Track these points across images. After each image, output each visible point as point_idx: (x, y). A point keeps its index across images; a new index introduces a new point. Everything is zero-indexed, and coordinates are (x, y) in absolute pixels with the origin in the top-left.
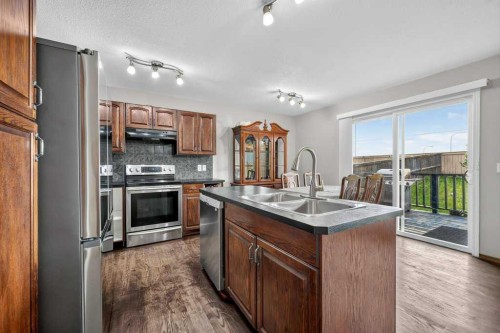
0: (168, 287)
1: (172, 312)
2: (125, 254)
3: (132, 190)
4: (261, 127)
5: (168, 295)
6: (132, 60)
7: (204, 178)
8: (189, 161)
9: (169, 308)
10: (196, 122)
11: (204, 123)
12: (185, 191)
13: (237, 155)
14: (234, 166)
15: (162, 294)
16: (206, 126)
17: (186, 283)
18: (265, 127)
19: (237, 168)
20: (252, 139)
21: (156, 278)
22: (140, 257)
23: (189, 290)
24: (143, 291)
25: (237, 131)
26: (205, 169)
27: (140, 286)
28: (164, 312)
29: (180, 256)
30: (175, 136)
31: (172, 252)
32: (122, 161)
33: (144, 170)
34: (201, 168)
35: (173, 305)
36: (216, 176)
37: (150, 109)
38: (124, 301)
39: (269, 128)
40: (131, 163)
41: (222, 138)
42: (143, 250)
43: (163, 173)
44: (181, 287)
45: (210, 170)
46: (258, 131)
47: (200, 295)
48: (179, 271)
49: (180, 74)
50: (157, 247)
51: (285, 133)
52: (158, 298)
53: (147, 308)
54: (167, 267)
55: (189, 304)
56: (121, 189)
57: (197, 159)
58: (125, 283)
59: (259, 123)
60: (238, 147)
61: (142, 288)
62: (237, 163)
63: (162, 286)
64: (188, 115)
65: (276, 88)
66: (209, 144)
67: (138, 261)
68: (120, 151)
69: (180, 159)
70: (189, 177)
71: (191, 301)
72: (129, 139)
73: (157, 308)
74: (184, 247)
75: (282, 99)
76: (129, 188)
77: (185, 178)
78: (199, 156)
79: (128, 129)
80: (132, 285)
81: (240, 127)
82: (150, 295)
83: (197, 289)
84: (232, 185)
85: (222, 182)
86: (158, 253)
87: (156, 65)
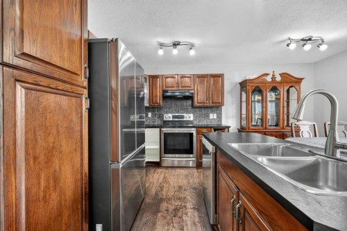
0: (176, 204)
1: (173, 227)
2: (159, 170)
3: (165, 130)
4: (269, 79)
5: (175, 210)
6: (162, 45)
7: (215, 123)
8: (203, 111)
9: (173, 222)
10: (207, 82)
11: (214, 81)
12: (198, 133)
13: (244, 105)
14: (241, 114)
15: (171, 208)
16: (216, 83)
17: (189, 205)
18: (273, 77)
19: (244, 116)
20: (258, 90)
21: (171, 194)
22: (167, 175)
23: (190, 212)
24: (161, 200)
25: (243, 85)
26: (215, 117)
27: (160, 196)
28: (168, 224)
29: (191, 181)
30: (193, 94)
31: (187, 176)
32: (162, 112)
33: (174, 117)
34: (213, 116)
35: (176, 220)
36: (224, 123)
37: (176, 76)
38: (149, 203)
39: (278, 79)
40: (167, 113)
41: (231, 92)
42: (170, 170)
43: (185, 119)
44: (185, 206)
45: (219, 117)
46: (265, 82)
47: (197, 220)
48: (187, 193)
49: (192, 46)
50: (178, 170)
51: (299, 81)
52: (167, 210)
53: (159, 215)
54: (180, 187)
55: (187, 225)
56: (159, 129)
57: (209, 110)
58: (153, 191)
59: (267, 75)
60: (244, 99)
61: (161, 199)
62: (244, 112)
63: (173, 202)
64: (202, 77)
65: (285, 37)
66: (218, 97)
67: (165, 178)
68: (160, 105)
69: (197, 110)
70: (204, 122)
71: (189, 223)
72: (165, 98)
73: (165, 218)
74: (195, 174)
75: (293, 46)
76: (163, 129)
77: (200, 124)
78: (211, 107)
79: (165, 91)
80: (156, 194)
81: (246, 80)
82: (164, 205)
83: (196, 214)
84: (239, 131)
85: (228, 127)
86: (178, 175)
87: (175, 45)
